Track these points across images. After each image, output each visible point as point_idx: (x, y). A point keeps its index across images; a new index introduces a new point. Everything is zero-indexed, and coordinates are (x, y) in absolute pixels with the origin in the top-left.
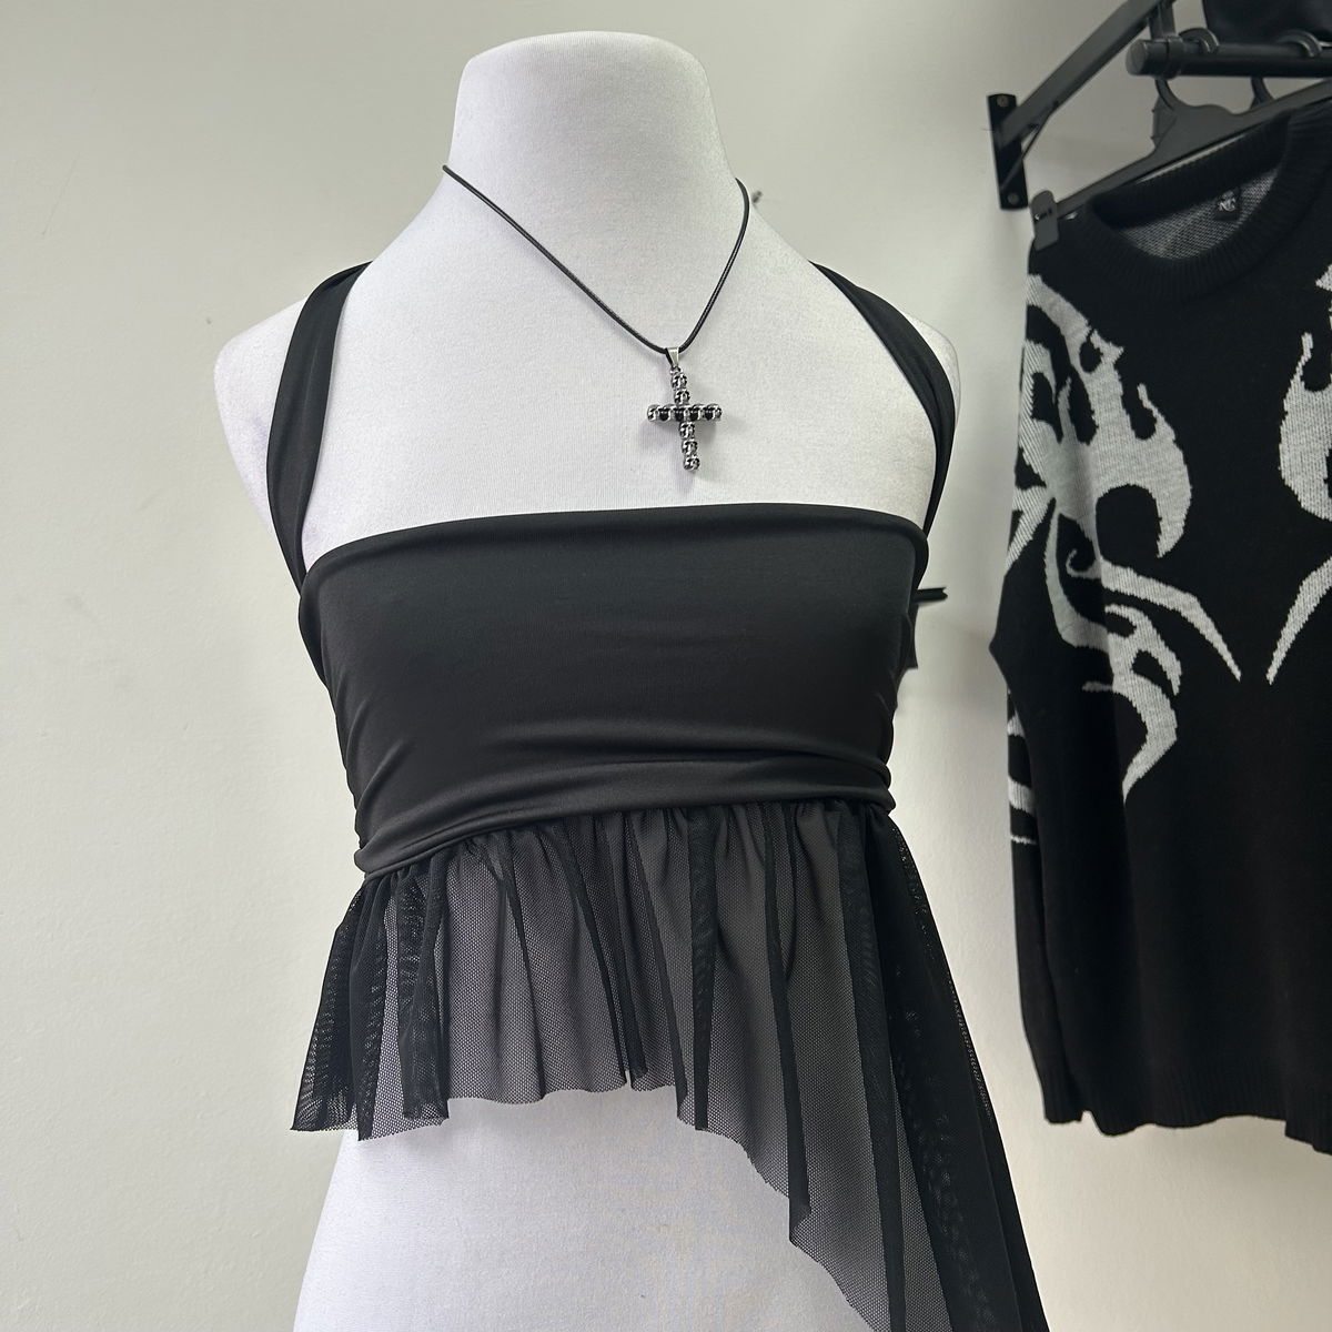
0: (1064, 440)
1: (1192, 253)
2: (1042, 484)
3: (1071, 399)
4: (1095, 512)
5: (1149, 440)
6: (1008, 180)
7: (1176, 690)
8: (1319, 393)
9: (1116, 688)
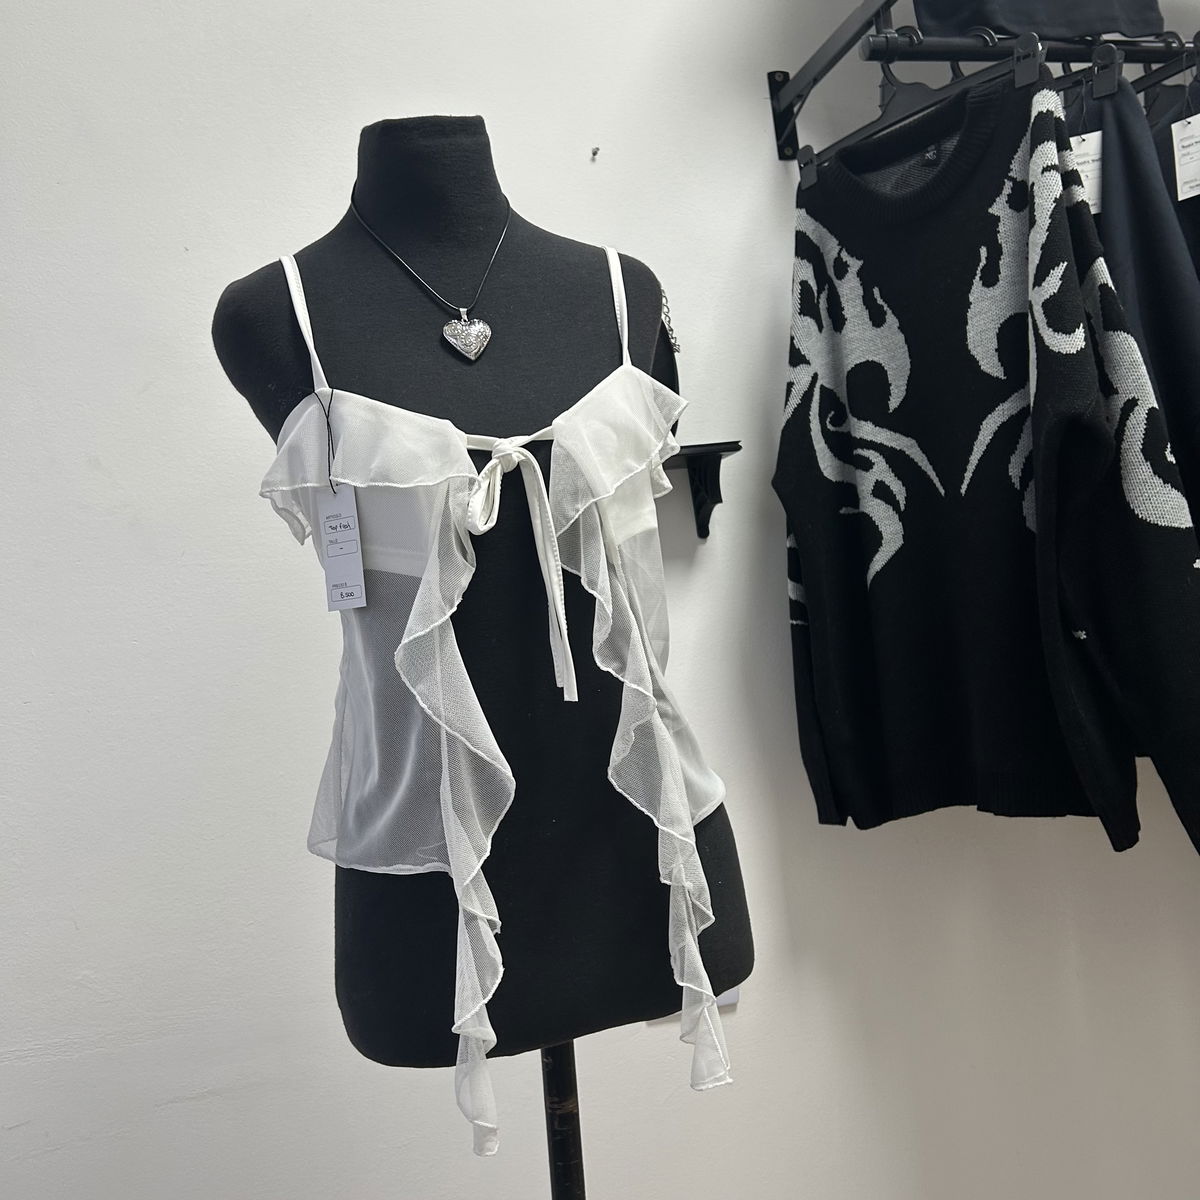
0: (824, 331)
1: (908, 190)
2: (808, 363)
3: (829, 300)
4: (845, 383)
5: (882, 328)
6: (783, 138)
7: (902, 508)
8: (991, 288)
9: (862, 509)
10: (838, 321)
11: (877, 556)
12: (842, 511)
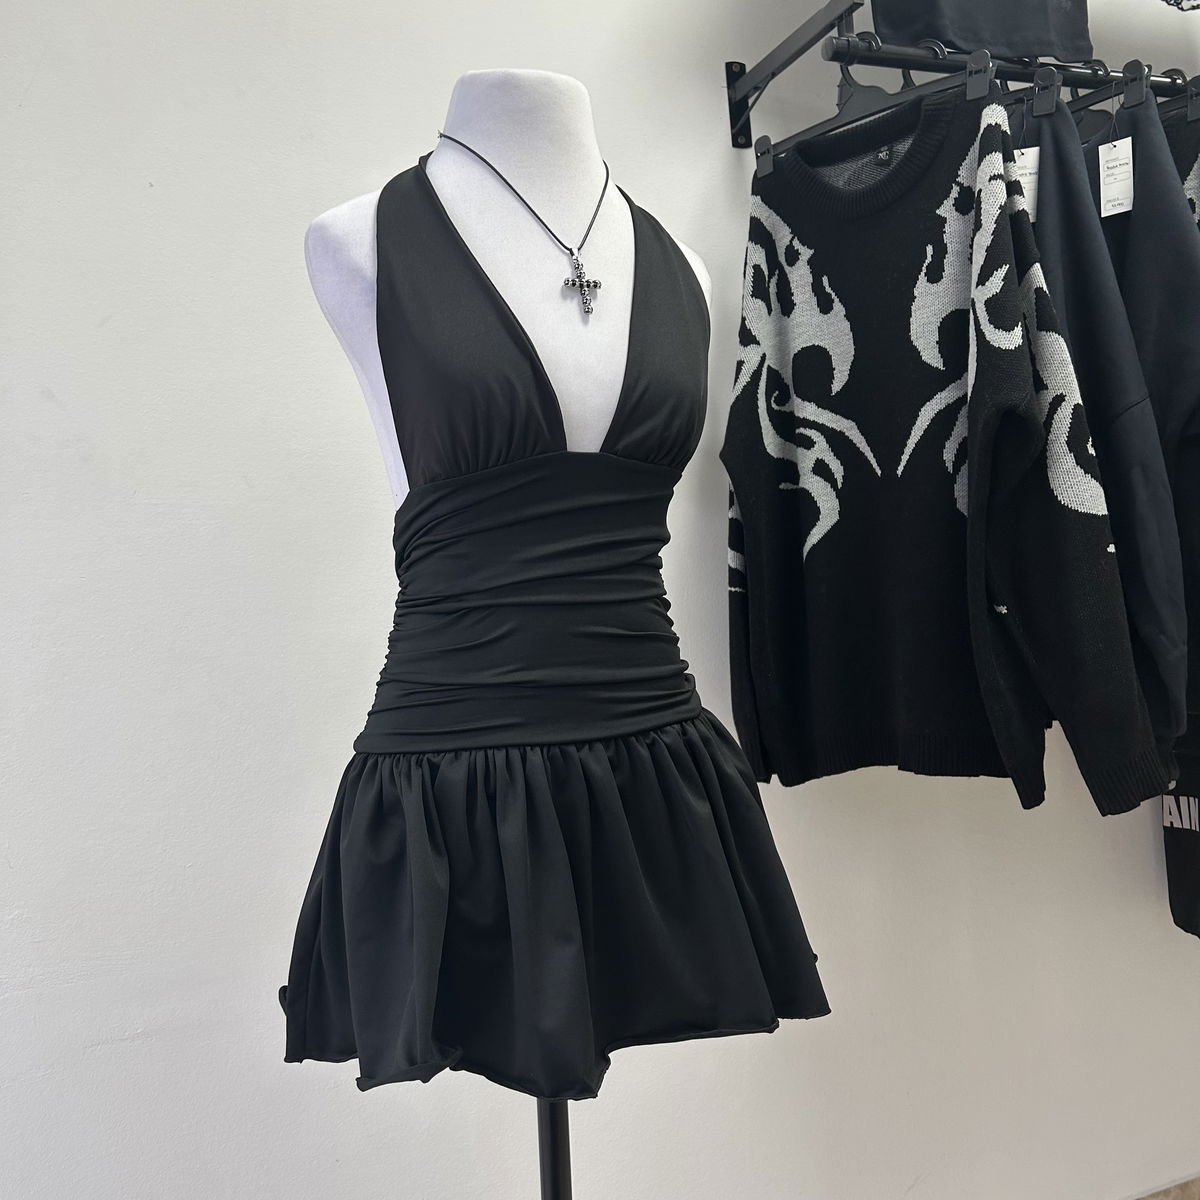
0: (773, 313)
1: (861, 186)
2: (758, 343)
4: (791, 364)
5: (829, 315)
6: (737, 127)
8: (935, 285)
9: (801, 485)
10: (787, 306)
11: (814, 530)
12: (782, 486)
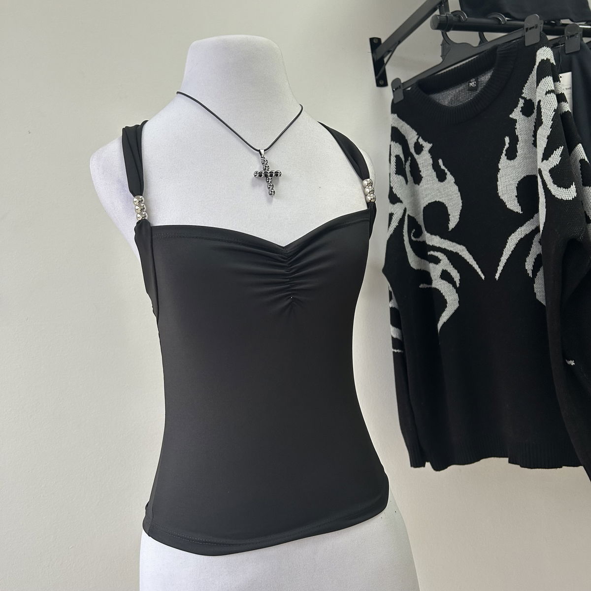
0: (408, 183)
1: (459, 104)
2: (401, 202)
3: (410, 166)
4: (422, 213)
5: (444, 182)
6: (379, 75)
7: (458, 285)
8: (512, 161)
9: (434, 285)
10: (417, 178)
11: (444, 314)
12: (421, 286)
